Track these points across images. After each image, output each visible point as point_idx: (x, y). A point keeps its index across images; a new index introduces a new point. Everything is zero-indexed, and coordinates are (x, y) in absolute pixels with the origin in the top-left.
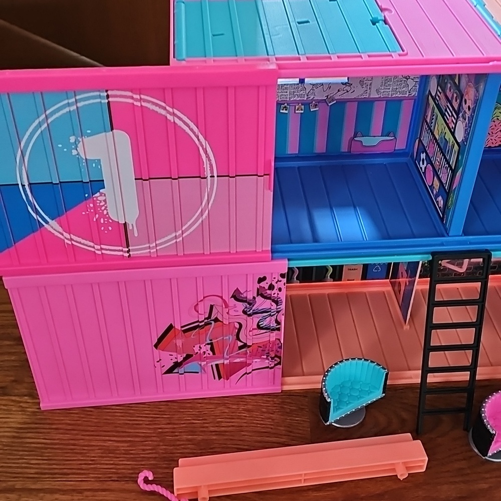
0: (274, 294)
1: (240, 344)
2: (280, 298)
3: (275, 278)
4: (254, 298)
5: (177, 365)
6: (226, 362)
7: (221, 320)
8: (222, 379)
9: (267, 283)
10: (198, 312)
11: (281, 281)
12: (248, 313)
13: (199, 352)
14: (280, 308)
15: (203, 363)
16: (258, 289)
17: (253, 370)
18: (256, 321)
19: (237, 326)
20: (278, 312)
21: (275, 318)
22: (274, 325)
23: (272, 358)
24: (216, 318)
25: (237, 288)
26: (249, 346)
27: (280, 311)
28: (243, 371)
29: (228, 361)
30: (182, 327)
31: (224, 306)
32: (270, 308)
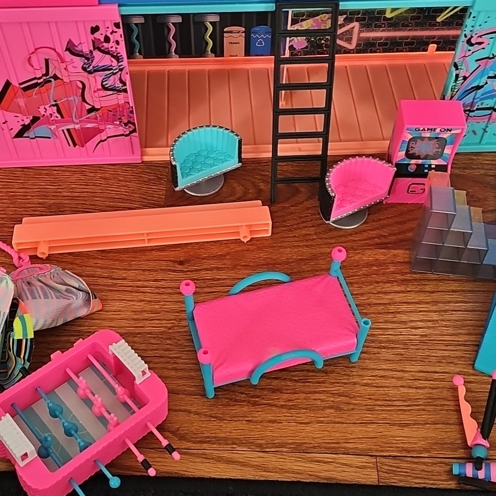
0: (112, 47)
1: (88, 107)
2: (119, 53)
3: (108, 28)
4: (91, 52)
5: (25, 128)
6: (77, 127)
7: (61, 78)
8: (77, 146)
9: (101, 34)
10: (33, 67)
11: (116, 32)
12: (88, 70)
13: (45, 113)
14: (122, 65)
15: (53, 127)
16: (93, 42)
17: (108, 137)
18: (99, 80)
19: (80, 85)
20: (121, 70)
21: (119, 76)
22: (119, 85)
23: (126, 124)
24: (55, 75)
25: (70, 39)
26: (98, 110)
27: (122, 69)
28: (97, 139)
29: (79, 126)
30: (20, 84)
31: (60, 61)
32: (111, 66)
